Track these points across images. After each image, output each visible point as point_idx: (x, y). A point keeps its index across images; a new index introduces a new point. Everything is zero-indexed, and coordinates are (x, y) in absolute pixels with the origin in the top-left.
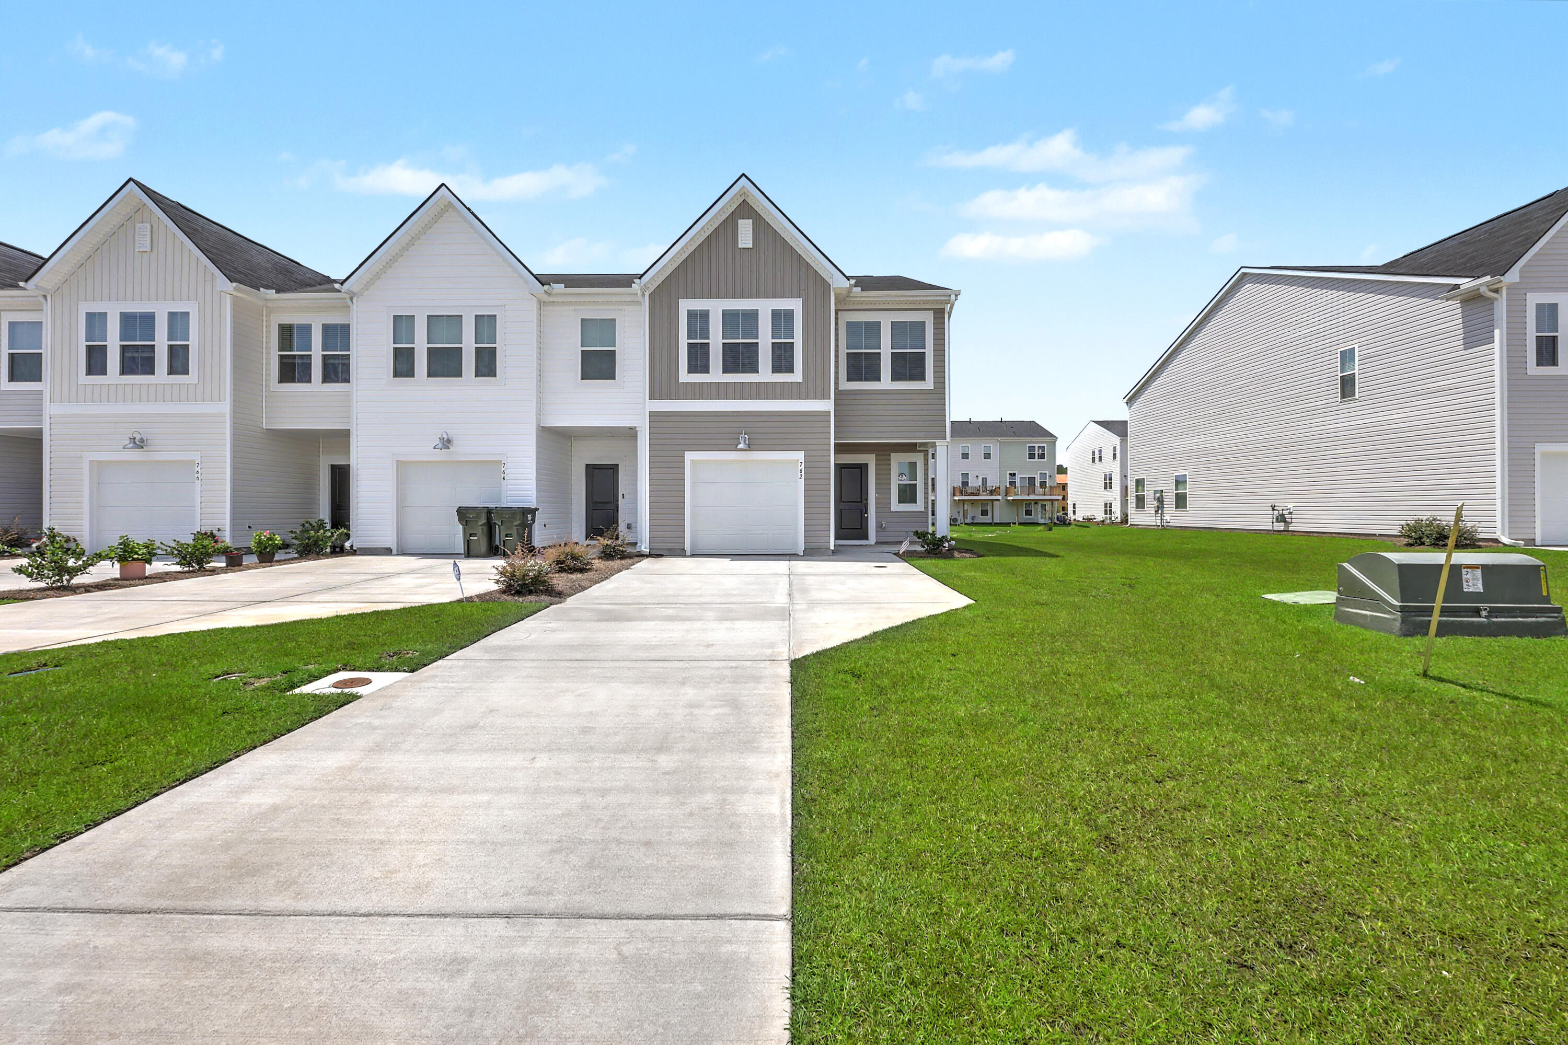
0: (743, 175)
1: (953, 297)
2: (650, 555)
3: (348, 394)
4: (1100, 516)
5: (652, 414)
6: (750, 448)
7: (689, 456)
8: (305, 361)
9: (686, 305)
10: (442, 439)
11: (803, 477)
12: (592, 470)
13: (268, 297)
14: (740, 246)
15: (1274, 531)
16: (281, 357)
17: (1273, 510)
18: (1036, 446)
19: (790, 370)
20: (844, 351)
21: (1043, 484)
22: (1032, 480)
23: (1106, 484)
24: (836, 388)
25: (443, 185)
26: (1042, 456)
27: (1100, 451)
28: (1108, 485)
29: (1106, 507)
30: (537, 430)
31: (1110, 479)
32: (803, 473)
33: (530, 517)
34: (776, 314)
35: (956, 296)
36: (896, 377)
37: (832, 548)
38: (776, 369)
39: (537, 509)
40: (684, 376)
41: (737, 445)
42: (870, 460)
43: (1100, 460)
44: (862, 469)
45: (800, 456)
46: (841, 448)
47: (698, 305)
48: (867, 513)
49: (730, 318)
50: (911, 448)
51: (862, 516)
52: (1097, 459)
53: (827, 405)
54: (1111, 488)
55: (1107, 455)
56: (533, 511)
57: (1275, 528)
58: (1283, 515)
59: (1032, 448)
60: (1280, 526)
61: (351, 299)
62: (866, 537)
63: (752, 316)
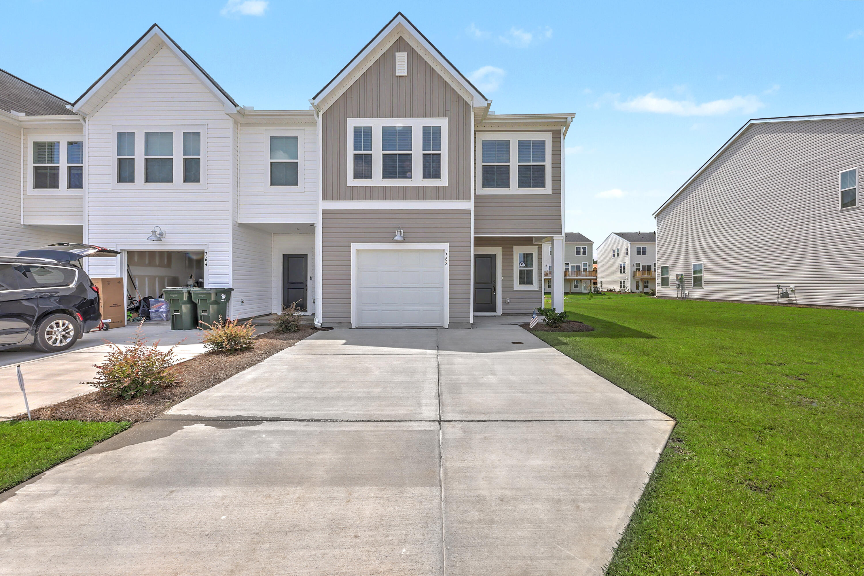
0: (400, 13)
1: (569, 119)
2: (323, 328)
3: (81, 198)
4: (618, 289)
5: (325, 212)
6: (405, 240)
7: (355, 246)
8: (53, 172)
9: (352, 123)
10: (154, 232)
11: (448, 264)
12: (287, 258)
13: (20, 119)
14: (397, 74)
15: (779, 303)
16: (36, 168)
17: (779, 288)
18: (581, 247)
19: (438, 176)
20: (480, 164)
21: (585, 270)
22: (578, 267)
23: (621, 270)
24: (475, 194)
25: (155, 25)
26: (584, 253)
27: (618, 251)
28: (623, 269)
29: (621, 283)
30: (234, 225)
31: (624, 267)
32: (448, 261)
33: (223, 296)
34: (426, 130)
35: (572, 118)
36: (522, 184)
37: (472, 322)
38: (427, 175)
39: (232, 290)
40: (351, 181)
41: (394, 238)
42: (498, 251)
43: (618, 255)
44: (492, 258)
45: (446, 246)
46: (479, 242)
47: (363, 122)
48: (495, 292)
49: (388, 133)
50: (528, 242)
51: (491, 294)
52: (616, 255)
53: (469, 205)
54: (624, 272)
55: (622, 252)
56: (228, 292)
57: (780, 301)
58: (786, 292)
59: (578, 249)
60: (785, 300)
61: (84, 119)
62: (494, 310)
63: (407, 132)
